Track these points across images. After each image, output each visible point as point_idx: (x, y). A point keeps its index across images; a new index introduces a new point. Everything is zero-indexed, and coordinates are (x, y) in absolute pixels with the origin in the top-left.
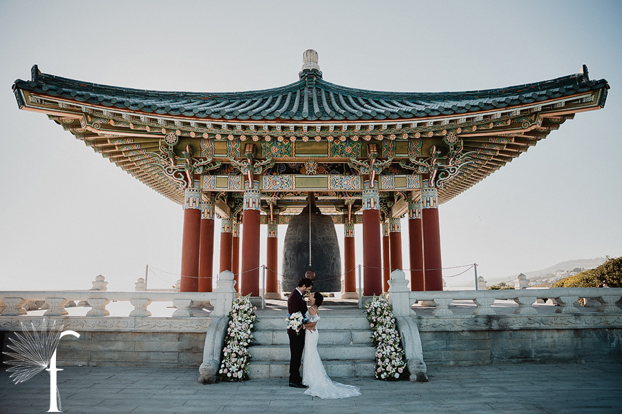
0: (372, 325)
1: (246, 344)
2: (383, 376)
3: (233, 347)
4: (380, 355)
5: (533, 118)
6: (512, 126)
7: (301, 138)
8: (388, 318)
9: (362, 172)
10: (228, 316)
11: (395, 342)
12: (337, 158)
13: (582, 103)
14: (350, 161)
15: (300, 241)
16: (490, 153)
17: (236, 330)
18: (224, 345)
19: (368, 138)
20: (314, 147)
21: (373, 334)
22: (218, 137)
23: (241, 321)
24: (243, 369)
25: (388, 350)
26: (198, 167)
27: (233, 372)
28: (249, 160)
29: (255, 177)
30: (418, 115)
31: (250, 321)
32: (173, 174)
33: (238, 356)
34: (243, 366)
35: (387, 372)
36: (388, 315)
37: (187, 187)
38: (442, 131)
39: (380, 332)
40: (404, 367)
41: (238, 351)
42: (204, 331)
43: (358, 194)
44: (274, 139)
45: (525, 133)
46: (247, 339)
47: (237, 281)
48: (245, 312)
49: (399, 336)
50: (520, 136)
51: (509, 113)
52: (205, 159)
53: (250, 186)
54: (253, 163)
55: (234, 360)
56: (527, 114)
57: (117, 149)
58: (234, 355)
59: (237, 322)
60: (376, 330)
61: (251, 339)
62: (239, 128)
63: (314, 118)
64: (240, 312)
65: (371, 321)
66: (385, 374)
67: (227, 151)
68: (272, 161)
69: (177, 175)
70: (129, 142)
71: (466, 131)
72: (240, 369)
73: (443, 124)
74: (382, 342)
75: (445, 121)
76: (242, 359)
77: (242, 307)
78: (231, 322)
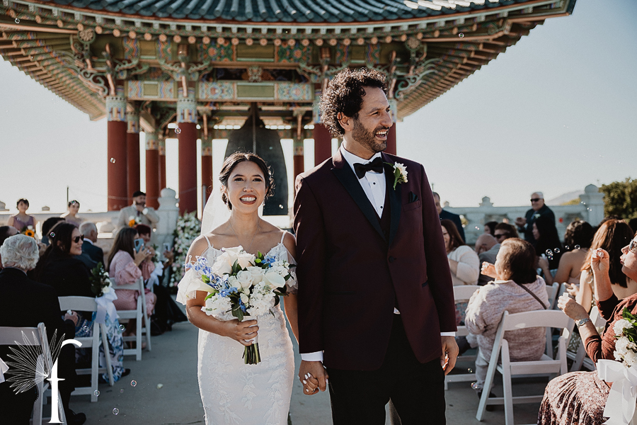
5: (500, 23)
6: (478, 32)
7: (244, 39)
9: (313, 79)
10: (173, 234)
12: (285, 63)
13: (550, 8)
14: (299, 67)
16: (457, 60)
17: (183, 246)
19: (319, 43)
20: (258, 50)
22: (148, 37)
23: (187, 238)
26: (121, 71)
28: (183, 65)
29: (191, 84)
30: (375, 18)
32: (91, 79)
37: (108, 94)
38: (400, 36)
43: (309, 104)
44: (214, 40)
45: (494, 40)
48: (191, 229)
50: (488, 42)
51: (473, 18)
52: (130, 62)
53: (185, 94)
54: (188, 67)
56: (493, 19)
57: (15, 45)
59: (184, 240)
62: (173, 28)
63: (260, 19)
64: (186, 230)
67: (156, 53)
68: (210, 65)
69: (96, 80)
70: (30, 37)
71: (428, 36)
73: (401, 29)
75: (405, 25)
77: (188, 224)
78: (176, 239)
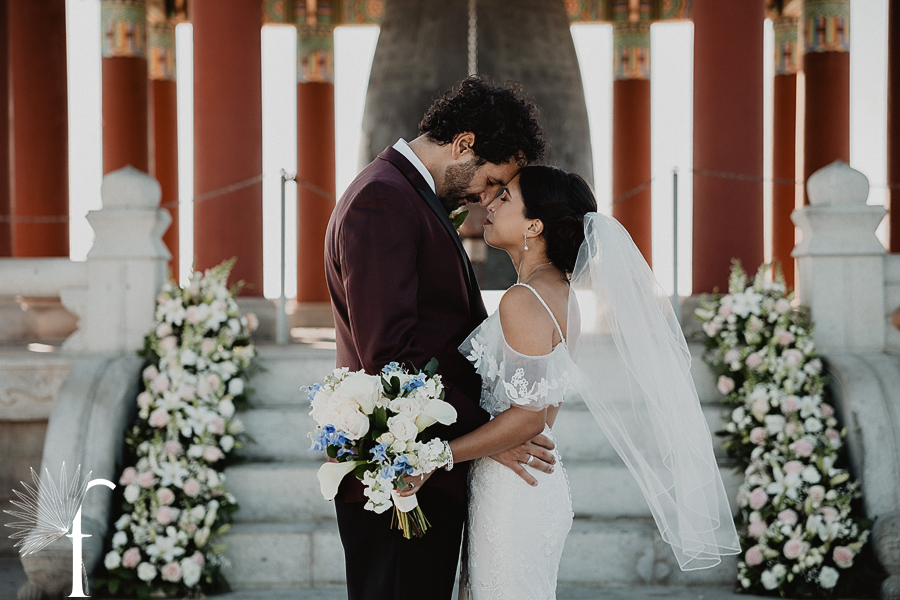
0: (726, 385)
1: (213, 454)
2: (769, 579)
3: (160, 465)
4: (758, 499)
8: (792, 357)
10: (142, 353)
11: (821, 449)
15: (431, 83)
17: (172, 400)
18: (126, 458)
21: (730, 419)
23: (192, 369)
24: (205, 550)
25: (791, 478)
27: (161, 562)
31: (229, 368)
33: (180, 500)
34: (202, 537)
35: (789, 563)
36: (792, 346)
39: (760, 408)
40: (858, 546)
41: (185, 479)
42: (35, 411)
46: (218, 438)
47: (174, 213)
48: (210, 334)
49: (839, 428)
55: (164, 514)
58: (165, 495)
59: (177, 373)
60: (742, 404)
61: (236, 437)
64: (187, 336)
65: (723, 369)
66: (779, 569)
72: (190, 548)
74: (768, 449)
76: (199, 511)
77: (196, 314)
78: (150, 372)
